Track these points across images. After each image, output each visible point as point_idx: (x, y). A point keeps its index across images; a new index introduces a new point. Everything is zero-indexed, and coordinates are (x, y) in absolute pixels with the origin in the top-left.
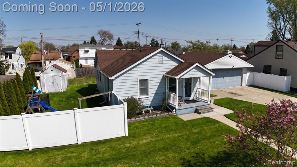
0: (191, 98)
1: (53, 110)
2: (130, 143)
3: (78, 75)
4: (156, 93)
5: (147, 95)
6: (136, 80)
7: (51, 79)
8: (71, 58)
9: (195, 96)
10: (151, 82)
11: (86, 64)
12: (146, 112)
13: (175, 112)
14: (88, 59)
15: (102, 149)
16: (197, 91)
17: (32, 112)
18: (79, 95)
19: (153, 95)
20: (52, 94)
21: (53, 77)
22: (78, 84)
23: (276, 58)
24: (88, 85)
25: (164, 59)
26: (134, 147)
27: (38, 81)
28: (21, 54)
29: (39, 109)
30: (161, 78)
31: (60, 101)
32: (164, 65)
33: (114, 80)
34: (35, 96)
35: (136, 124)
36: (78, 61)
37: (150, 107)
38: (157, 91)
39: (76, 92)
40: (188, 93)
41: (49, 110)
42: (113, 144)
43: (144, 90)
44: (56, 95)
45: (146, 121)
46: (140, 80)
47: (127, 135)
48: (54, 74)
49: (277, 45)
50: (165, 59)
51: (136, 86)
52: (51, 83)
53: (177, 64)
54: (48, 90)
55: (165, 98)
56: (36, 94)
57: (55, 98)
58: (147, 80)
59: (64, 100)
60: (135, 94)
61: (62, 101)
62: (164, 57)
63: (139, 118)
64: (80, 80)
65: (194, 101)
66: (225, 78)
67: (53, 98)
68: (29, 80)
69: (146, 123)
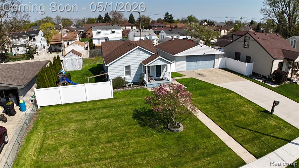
0: (161, 77)
1: (73, 84)
2: (113, 101)
3: (91, 55)
4: (136, 74)
5: (130, 75)
6: (123, 66)
7: (71, 61)
8: (86, 35)
9: (164, 76)
10: (132, 67)
11: (99, 44)
12: (128, 86)
13: (146, 86)
14: (101, 39)
15: (98, 103)
16: (165, 73)
17: (62, 85)
18: (91, 73)
19: (134, 75)
20: (72, 72)
21: (72, 60)
22: (90, 63)
23: (244, 47)
24: (98, 65)
25: (140, 53)
26: (114, 103)
27: (62, 63)
28: (42, 35)
29: (65, 83)
30: (139, 65)
31: (77, 77)
32: (140, 56)
33: (109, 66)
34: (63, 76)
35: (121, 93)
36: (91, 41)
37: (131, 83)
38: (136, 73)
39: (88, 71)
40: (159, 74)
41: (71, 83)
42: (104, 102)
43: (128, 72)
44: (74, 73)
45: (127, 91)
46: (125, 66)
47: (113, 98)
48: (72, 58)
49: (245, 37)
50: (142, 52)
51: (123, 70)
52: (70, 64)
53: (150, 56)
54: (68, 69)
55: (142, 78)
56: (64, 75)
57: (74, 75)
58: (130, 66)
59: (80, 77)
60: (121, 75)
61: (79, 77)
62: (140, 51)
63: (123, 89)
64: (93, 59)
65: (162, 79)
66: (198, 62)
67: (73, 75)
68: (57, 64)
69: (126, 92)
